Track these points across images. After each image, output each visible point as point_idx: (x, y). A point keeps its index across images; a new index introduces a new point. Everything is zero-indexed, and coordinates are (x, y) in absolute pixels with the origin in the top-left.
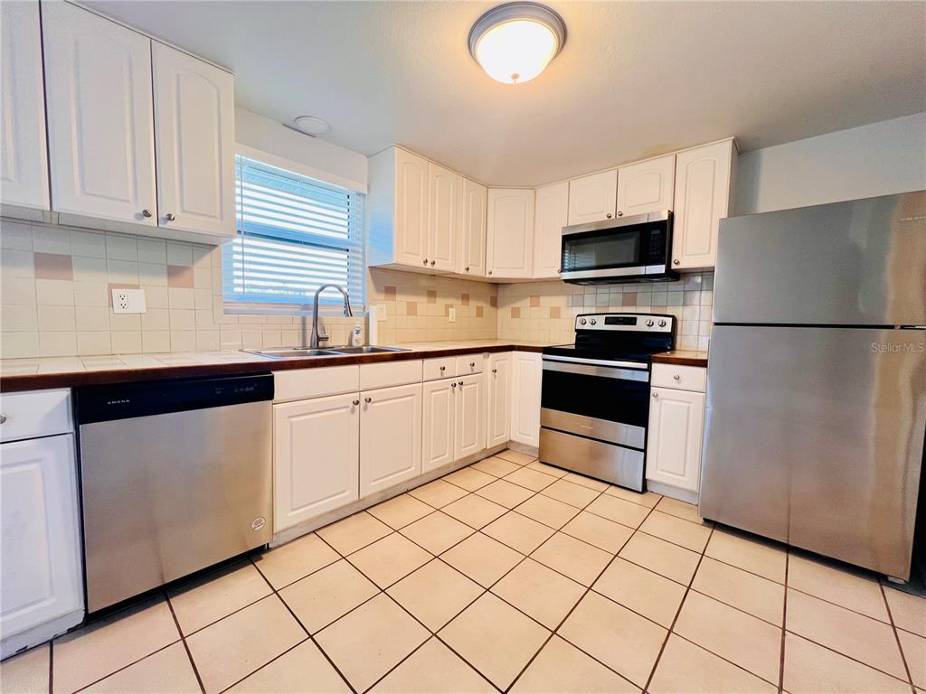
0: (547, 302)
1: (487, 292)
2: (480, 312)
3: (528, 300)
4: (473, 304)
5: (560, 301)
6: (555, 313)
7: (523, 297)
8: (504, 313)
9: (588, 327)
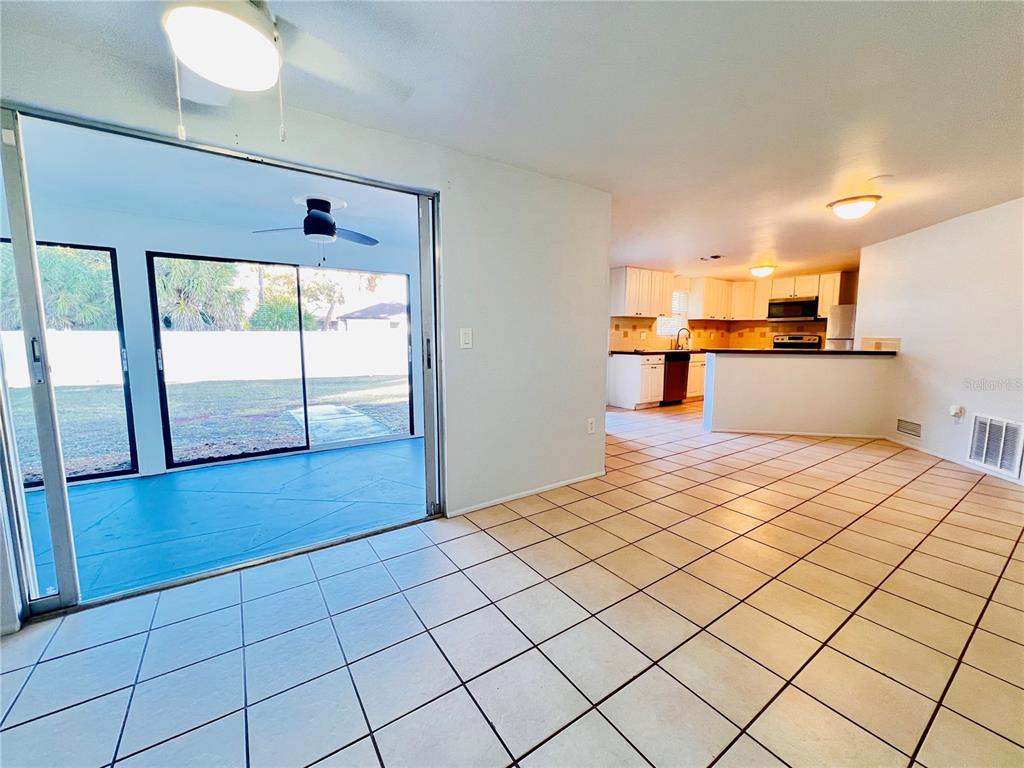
0: (758, 330)
1: (725, 326)
2: (722, 335)
3: (747, 330)
4: (720, 332)
5: (767, 330)
6: (763, 335)
7: (744, 328)
8: (734, 335)
9: (779, 341)
